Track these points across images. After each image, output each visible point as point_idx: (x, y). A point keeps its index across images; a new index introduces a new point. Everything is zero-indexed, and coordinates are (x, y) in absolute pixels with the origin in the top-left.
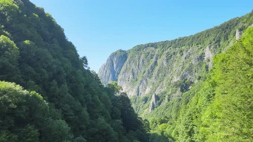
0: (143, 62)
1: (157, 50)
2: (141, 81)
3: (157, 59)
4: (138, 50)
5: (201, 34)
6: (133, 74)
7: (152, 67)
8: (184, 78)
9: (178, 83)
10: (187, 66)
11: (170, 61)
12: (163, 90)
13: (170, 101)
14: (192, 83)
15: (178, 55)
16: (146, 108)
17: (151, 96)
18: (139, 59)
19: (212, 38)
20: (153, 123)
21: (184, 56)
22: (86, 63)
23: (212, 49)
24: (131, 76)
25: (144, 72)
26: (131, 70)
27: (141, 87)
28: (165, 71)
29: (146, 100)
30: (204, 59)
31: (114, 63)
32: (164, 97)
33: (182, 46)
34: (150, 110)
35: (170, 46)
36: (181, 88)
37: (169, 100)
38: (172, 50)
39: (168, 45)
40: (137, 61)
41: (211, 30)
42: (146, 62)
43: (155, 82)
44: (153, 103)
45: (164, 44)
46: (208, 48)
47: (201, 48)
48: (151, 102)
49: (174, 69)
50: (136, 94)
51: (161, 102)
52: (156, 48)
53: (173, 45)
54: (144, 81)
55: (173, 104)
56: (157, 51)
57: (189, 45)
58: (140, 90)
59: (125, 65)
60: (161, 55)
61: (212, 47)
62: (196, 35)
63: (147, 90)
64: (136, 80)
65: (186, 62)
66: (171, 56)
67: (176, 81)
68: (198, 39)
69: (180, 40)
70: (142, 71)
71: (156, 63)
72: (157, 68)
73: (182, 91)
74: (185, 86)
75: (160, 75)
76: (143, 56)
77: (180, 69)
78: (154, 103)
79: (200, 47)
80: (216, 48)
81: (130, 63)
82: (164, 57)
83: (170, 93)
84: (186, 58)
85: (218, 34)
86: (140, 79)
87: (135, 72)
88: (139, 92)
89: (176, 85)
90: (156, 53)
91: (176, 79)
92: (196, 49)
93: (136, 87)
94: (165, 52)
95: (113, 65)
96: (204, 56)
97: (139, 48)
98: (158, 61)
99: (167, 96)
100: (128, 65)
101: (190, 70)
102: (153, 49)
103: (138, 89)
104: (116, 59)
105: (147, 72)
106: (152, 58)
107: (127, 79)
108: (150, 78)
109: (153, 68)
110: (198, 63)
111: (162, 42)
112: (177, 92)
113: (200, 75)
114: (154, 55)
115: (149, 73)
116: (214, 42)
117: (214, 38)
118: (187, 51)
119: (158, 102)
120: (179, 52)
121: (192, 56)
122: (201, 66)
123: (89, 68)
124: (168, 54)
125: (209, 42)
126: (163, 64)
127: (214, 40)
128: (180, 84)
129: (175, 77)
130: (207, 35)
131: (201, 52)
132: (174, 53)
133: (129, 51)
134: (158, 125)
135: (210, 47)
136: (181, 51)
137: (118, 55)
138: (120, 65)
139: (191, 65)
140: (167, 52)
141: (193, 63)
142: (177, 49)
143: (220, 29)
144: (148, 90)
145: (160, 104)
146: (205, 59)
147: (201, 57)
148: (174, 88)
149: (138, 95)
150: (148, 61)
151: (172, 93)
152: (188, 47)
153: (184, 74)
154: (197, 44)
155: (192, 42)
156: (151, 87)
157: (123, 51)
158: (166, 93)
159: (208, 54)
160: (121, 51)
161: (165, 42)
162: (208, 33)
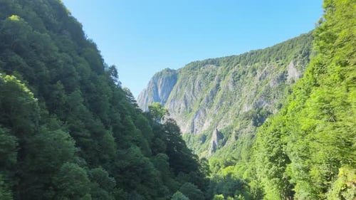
0: (199, 85)
1: (220, 68)
2: (197, 113)
3: (220, 81)
4: (193, 69)
5: (282, 45)
6: (186, 104)
7: (212, 92)
8: (258, 106)
9: (250, 114)
10: (263, 89)
11: (238, 84)
12: (228, 125)
13: (239, 140)
14: (269, 113)
15: (250, 75)
16: (204, 150)
17: (211, 134)
18: (194, 80)
19: (297, 50)
20: (215, 166)
21: (259, 75)
22: (116, 75)
23: (297, 65)
24: (183, 105)
25: (202, 100)
26: (183, 96)
27: (196, 120)
28: (231, 97)
29: (204, 138)
30: (286, 79)
31: (159, 87)
32: (230, 133)
33: (255, 63)
34: (210, 152)
35: (238, 63)
36: (255, 121)
37: (237, 138)
38: (241, 69)
39: (235, 62)
40: (192, 84)
41: (297, 39)
42: (203, 85)
43: (217, 114)
44: (214, 142)
45: (230, 60)
46: (292, 63)
47: (282, 64)
48: (212, 142)
49: (244, 95)
50: (190, 131)
51: (225, 141)
52: (219, 66)
53: (242, 61)
54: (202, 113)
55: (242, 143)
56: (220, 70)
57: (265, 61)
58: (196, 124)
59: (174, 89)
60: (225, 76)
61: (298, 62)
62: (275, 46)
63: (205, 125)
64: (190, 111)
65: (261, 85)
66: (240, 76)
67: (246, 110)
68: (277, 53)
69: (252, 54)
70: (199, 98)
71: (218, 87)
72: (219, 94)
73: (256, 125)
74: (259, 117)
75: (224, 103)
76: (199, 77)
77: (253, 94)
78: (216, 142)
79: (280, 63)
80: (304, 63)
81: (181, 87)
82: (229, 78)
83: (238, 128)
84: (260, 79)
85: (307, 45)
86: (195, 109)
87: (189, 99)
88: (193, 128)
89: (247, 117)
90: (219, 73)
91: (247, 108)
92: (276, 66)
93: (190, 121)
94: (230, 71)
95: (157, 89)
96: (286, 76)
97: (194, 67)
98: (221, 83)
99: (234, 132)
100: (179, 90)
101: (267, 96)
102: (214, 67)
103: (193, 123)
104: (161, 82)
105: (205, 99)
106: (212, 80)
107: (177, 110)
108: (210, 107)
109: (213, 94)
110: (278, 85)
111: (227, 57)
112: (249, 126)
113: (282, 102)
114: (215, 76)
115: (208, 101)
116: (300, 56)
117: (300, 49)
118: (262, 69)
119: (221, 141)
120: (250, 71)
121: (269, 77)
122: (282, 90)
123: (121, 83)
124: (235, 73)
125: (293, 56)
126: (228, 87)
127: (301, 52)
128: (252, 116)
129: (245, 105)
130: (291, 45)
131: (281, 70)
132: (244, 73)
133: (180, 70)
134: (221, 169)
135: (295, 63)
136: (254, 70)
137: (165, 76)
138: (167, 91)
139: (268, 89)
140: (233, 70)
141: (271, 85)
142: (248, 66)
143: (309, 38)
144: (207, 125)
145: (223, 144)
146: (288, 80)
147: (283, 78)
148: (245, 122)
149: (192, 132)
150: (207, 84)
151: (241, 129)
152: (263, 63)
153: (259, 101)
154: (277, 59)
155: (270, 56)
156: (211, 120)
157: (171, 71)
158: (232, 128)
159: (293, 72)
160: (168, 70)
161: (231, 57)
162: (292, 43)
